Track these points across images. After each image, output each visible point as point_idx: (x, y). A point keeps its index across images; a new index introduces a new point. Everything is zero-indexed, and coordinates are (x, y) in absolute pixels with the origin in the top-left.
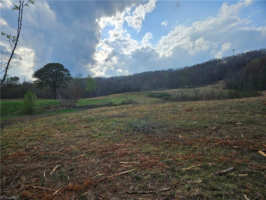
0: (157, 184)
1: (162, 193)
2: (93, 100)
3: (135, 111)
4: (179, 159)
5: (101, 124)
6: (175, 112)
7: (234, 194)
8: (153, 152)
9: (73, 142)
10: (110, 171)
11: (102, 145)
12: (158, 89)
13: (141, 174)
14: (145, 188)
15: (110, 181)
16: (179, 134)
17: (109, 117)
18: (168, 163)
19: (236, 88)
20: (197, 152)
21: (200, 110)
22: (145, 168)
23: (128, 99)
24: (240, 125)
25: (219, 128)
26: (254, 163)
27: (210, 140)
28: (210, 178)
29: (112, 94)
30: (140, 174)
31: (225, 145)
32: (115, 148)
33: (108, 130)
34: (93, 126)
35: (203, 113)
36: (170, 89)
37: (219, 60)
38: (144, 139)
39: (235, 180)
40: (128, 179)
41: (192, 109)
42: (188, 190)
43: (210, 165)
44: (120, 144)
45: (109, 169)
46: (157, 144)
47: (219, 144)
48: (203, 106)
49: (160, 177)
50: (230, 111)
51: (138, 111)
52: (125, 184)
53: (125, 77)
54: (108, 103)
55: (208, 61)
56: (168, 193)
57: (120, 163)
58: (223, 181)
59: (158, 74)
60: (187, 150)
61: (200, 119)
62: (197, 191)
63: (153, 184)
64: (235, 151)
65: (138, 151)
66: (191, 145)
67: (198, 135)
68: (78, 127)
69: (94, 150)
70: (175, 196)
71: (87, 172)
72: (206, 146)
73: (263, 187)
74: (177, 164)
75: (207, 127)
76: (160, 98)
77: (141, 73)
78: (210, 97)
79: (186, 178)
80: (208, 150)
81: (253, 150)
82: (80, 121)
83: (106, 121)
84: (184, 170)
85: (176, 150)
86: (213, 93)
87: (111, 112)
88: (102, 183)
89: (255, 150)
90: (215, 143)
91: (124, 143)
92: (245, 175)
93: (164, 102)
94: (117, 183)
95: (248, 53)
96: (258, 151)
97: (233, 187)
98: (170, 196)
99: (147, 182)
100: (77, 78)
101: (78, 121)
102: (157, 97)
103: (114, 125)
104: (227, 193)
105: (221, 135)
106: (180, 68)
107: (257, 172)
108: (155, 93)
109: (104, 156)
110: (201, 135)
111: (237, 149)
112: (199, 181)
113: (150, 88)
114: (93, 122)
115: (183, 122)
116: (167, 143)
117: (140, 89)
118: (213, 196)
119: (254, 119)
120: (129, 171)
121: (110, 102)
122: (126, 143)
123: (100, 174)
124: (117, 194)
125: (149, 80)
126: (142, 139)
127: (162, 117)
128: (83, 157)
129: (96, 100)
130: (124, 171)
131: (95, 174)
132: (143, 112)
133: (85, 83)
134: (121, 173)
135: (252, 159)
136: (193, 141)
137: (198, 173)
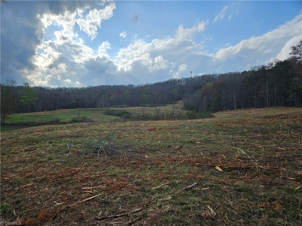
0: (128, 206)
1: (134, 214)
2: (32, 116)
3: (92, 130)
4: (148, 179)
5: (49, 146)
6: (138, 131)
7: (200, 206)
8: (120, 174)
9: (11, 169)
10: (71, 199)
11: (55, 170)
12: (117, 106)
13: (110, 198)
14: (116, 211)
15: (74, 210)
16: (145, 154)
17: (58, 138)
18: (138, 184)
19: (192, 109)
20: (164, 171)
21: (163, 130)
22: (113, 192)
23: (81, 116)
24: (199, 144)
25: (181, 147)
26: (213, 177)
27: (174, 158)
28: (179, 194)
29: (58, 109)
30: (108, 198)
31: (188, 163)
32: (73, 173)
33: (60, 153)
34: (38, 149)
35: (166, 133)
36: (130, 107)
37: (178, 81)
38: (108, 161)
39: (200, 194)
40: (95, 205)
41: (155, 128)
42: (160, 208)
43: (177, 182)
44: (78, 168)
45: (69, 196)
46: (123, 166)
47: (183, 162)
48: (166, 125)
49: (130, 198)
50: (190, 131)
51: (95, 130)
52: (92, 211)
53: (76, 89)
54: (52, 120)
55: (168, 81)
56: (140, 213)
57: (83, 189)
58: (190, 195)
59: (118, 89)
60: (155, 170)
61: (164, 139)
62: (168, 207)
63: (123, 206)
64: (197, 168)
65: (103, 175)
66: (158, 164)
67: (163, 154)
68: (15, 150)
69: (45, 177)
70: (148, 215)
71: (39, 203)
72: (172, 164)
73: (221, 197)
74: (147, 184)
75: (171, 147)
76: (119, 115)
77: (98, 86)
78: (171, 117)
79: (156, 196)
80: (174, 169)
81: (211, 166)
82: (17, 142)
83: (56, 143)
84: (154, 189)
85: (144, 170)
86: (173, 113)
87: (61, 131)
88: (63, 213)
89: (213, 166)
90: (180, 161)
91: (84, 166)
92: (207, 188)
93: (125, 121)
94: (82, 211)
95: (203, 76)
96: (215, 166)
97: (198, 200)
98: (142, 216)
99: (117, 205)
100: (7, 85)
101: (14, 142)
102: (115, 115)
103: (68, 146)
104: (194, 205)
105: (184, 153)
106: (141, 85)
107: (216, 184)
108: (114, 111)
109: (60, 184)
110: (166, 154)
111: (198, 166)
112: (169, 198)
113: (107, 104)
114: (37, 143)
115: (148, 142)
116: (133, 164)
117: (96, 105)
118: (183, 210)
119: (210, 138)
120: (95, 196)
121: (55, 119)
122: (86, 166)
123: (58, 204)
124: (84, 222)
125: (107, 95)
126: (106, 161)
127: (125, 136)
128: (31, 186)
129: (36, 116)
130: (89, 197)
131: (52, 204)
132: (103, 131)
133: (19, 93)
134: (86, 200)
135: (211, 174)
136: (160, 160)
137: (167, 191)
